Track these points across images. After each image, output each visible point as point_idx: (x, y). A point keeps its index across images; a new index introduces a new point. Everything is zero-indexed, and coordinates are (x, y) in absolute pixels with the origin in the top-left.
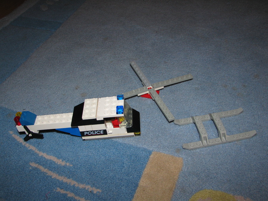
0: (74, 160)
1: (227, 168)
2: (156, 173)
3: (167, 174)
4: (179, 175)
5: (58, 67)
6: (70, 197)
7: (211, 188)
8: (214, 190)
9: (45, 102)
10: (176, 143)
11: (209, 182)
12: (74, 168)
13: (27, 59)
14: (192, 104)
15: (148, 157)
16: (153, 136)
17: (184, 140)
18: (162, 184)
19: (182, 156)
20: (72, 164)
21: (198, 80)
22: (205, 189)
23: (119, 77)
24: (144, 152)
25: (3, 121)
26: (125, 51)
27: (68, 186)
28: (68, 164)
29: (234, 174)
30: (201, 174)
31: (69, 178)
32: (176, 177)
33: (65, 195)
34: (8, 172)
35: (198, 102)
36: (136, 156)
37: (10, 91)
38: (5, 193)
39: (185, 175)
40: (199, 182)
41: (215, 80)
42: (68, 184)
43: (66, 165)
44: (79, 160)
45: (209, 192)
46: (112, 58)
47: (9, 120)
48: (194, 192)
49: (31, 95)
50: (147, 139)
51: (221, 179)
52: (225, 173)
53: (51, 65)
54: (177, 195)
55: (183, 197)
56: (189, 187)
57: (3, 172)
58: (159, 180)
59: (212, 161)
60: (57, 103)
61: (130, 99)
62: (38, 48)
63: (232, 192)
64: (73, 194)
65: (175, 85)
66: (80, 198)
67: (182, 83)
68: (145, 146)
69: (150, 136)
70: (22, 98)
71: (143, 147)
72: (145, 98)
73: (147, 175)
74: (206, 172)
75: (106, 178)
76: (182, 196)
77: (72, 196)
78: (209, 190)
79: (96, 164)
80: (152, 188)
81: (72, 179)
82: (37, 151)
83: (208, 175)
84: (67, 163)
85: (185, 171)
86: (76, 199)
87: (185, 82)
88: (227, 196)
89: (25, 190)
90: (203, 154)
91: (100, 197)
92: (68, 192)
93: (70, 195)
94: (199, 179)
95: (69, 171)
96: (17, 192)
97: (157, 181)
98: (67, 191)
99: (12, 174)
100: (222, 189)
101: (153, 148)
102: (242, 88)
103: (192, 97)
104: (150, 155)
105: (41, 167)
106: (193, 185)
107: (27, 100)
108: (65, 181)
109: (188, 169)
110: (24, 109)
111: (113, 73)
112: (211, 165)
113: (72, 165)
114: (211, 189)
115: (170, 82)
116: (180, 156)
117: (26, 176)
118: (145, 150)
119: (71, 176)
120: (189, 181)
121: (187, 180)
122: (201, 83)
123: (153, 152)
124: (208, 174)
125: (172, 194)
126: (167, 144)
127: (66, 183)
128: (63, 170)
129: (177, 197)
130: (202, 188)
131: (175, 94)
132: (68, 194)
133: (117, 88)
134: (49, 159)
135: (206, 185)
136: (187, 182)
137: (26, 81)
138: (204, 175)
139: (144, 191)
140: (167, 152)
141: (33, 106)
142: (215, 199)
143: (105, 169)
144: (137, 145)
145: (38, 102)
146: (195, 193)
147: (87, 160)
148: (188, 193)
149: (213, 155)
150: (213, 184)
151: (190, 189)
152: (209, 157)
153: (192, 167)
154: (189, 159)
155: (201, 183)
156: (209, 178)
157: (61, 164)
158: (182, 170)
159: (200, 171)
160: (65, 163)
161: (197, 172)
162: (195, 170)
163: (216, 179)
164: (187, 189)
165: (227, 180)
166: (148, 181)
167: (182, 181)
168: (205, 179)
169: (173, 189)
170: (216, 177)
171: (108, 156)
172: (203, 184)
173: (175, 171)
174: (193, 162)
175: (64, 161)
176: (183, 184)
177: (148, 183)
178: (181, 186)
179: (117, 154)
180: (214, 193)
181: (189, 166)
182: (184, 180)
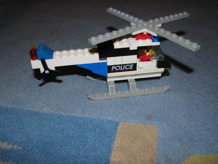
0: (23, 142)
1: (210, 128)
2: (130, 144)
3: (143, 143)
4: (157, 144)
7: (200, 151)
8: (203, 154)
10: (145, 111)
11: (195, 146)
12: (24, 150)
15: (115, 128)
16: (116, 106)
17: (153, 107)
18: (140, 155)
19: (155, 122)
20: (21, 146)
22: (193, 154)
24: (109, 124)
28: (15, 147)
30: (183, 138)
32: (155, 146)
36: (101, 129)
39: (165, 142)
40: (184, 147)
43: (14, 148)
44: (30, 140)
45: (200, 157)
46: (60, 45)
48: (181, 160)
50: (110, 110)
51: (208, 141)
52: (209, 134)
56: (173, 155)
58: (135, 151)
59: (191, 124)
68: (110, 118)
69: (114, 107)
71: (107, 118)
73: (119, 148)
74: (188, 136)
75: (67, 157)
78: (198, 154)
79: (52, 143)
80: (129, 162)
83: (192, 138)
84: (14, 145)
85: (163, 138)
90: (178, 118)
94: (183, 144)
95: (17, 154)
97: (133, 153)
100: (213, 151)
101: (120, 119)
102: (197, 59)
104: (118, 127)
106: (178, 152)
109: (166, 135)
112: (192, 127)
113: (20, 148)
114: (200, 153)
116: (153, 122)
118: (110, 121)
119: (19, 160)
120: (172, 148)
121: (169, 147)
123: (120, 123)
126: (135, 113)
128: (8, 155)
130: (189, 153)
135: (193, 150)
136: (169, 150)
138: (186, 139)
140: (137, 121)
143: (64, 147)
144: (100, 118)
146: (183, 160)
147: (41, 139)
148: (175, 161)
149: (190, 118)
150: (201, 147)
151: (176, 157)
152: (187, 120)
153: (171, 132)
154: (164, 125)
155: (187, 148)
156: (194, 142)
157: (6, 148)
158: (159, 138)
159: (181, 135)
160: (12, 146)
161: (178, 137)
162: (175, 135)
163: (202, 141)
164: (172, 157)
165: (215, 141)
166: (121, 154)
167: (163, 149)
168: (190, 143)
169: (155, 160)
170: (202, 139)
171: (66, 133)
172: (189, 148)
173: (152, 140)
174: (170, 127)
175: (11, 144)
176: (165, 152)
177: (122, 157)
178: (163, 155)
179: (78, 129)
180: (206, 158)
181: (167, 132)
182: (165, 148)
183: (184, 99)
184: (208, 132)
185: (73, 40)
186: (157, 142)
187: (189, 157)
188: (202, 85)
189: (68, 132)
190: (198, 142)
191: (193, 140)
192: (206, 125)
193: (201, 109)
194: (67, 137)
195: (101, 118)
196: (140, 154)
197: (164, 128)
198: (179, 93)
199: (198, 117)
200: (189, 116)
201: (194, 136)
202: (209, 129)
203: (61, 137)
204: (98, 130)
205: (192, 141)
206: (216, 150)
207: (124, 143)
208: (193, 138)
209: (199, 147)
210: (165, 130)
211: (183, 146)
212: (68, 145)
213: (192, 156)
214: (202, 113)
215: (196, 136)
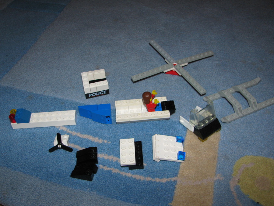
0: (111, 137)
1: (263, 135)
4: (219, 145)
5: (72, 49)
6: (115, 173)
7: (252, 153)
8: (254, 155)
9: (67, 83)
11: (248, 149)
12: (113, 144)
13: (36, 41)
14: (217, 79)
16: (186, 109)
21: (218, 56)
22: (246, 155)
23: (138, 56)
25: (24, 104)
26: (138, 32)
27: (110, 162)
28: (106, 141)
29: (270, 140)
30: (240, 142)
31: (110, 154)
32: (217, 146)
33: (110, 172)
34: (42, 153)
35: (222, 77)
36: (174, 130)
37: (25, 74)
38: (44, 174)
39: (225, 144)
41: (234, 56)
42: (111, 160)
44: (117, 136)
45: (252, 158)
46: (127, 38)
47: (31, 103)
48: (236, 159)
49: (49, 77)
51: (259, 146)
52: (261, 140)
53: (64, 47)
54: (222, 163)
55: (228, 164)
56: (231, 155)
57: (37, 154)
58: (202, 150)
59: (248, 130)
60: (80, 83)
61: (155, 76)
62: (45, 30)
63: (272, 156)
64: (118, 170)
65: (197, 62)
66: (126, 173)
67: (203, 60)
69: (184, 110)
70: (40, 79)
72: (170, 75)
73: (189, 146)
74: (244, 140)
76: (226, 163)
77: (118, 172)
78: (250, 155)
80: (196, 158)
81: (114, 156)
82: (70, 132)
84: (104, 140)
85: (223, 140)
86: (122, 175)
87: (205, 59)
88: (268, 161)
89: (65, 170)
90: (237, 124)
91: (147, 171)
92: (112, 169)
93: (115, 171)
94: (239, 147)
95: (108, 148)
96: (58, 173)
97: (200, 151)
98: (110, 167)
99: (47, 155)
100: (262, 154)
102: (261, 63)
103: (215, 73)
105: (78, 146)
106: (235, 152)
107: (46, 82)
108: (107, 158)
109: (226, 138)
110: (45, 90)
111: (132, 52)
112: (248, 133)
113: (110, 142)
114: (252, 155)
115: (193, 59)
117: (63, 156)
119: (111, 152)
120: (230, 149)
121: (228, 148)
122: (221, 60)
124: (246, 142)
125: (216, 162)
127: (108, 160)
128: (101, 148)
129: (222, 164)
130: (243, 154)
131: (198, 70)
132: (112, 170)
133: (139, 66)
134: (84, 138)
135: (246, 152)
136: (228, 150)
137: (41, 63)
138: (242, 143)
139: (189, 161)
141: (54, 87)
142: (257, 163)
143: (145, 143)
145: (59, 83)
146: (238, 159)
147: (125, 136)
148: (232, 160)
150: (253, 150)
151: (233, 156)
152: (244, 126)
153: (230, 136)
154: (225, 129)
155: (242, 150)
156: (248, 145)
157: (98, 142)
158: (220, 140)
159: (239, 139)
160: (103, 141)
161: (236, 140)
162: (233, 139)
163: (254, 145)
164: (230, 156)
165: (265, 146)
166: (191, 151)
167: (224, 150)
168: (245, 146)
169: (216, 158)
170: (254, 143)
171: (145, 131)
172: (244, 150)
173: (215, 141)
174: (230, 132)
175: (101, 139)
176: (225, 152)
177: (191, 153)
178: (223, 154)
179: (155, 128)
180: (256, 159)
181: (227, 135)
182: (225, 148)
183: (244, 106)
184: (260, 138)
185: (139, 31)
186: (219, 143)
187: (243, 157)
188: (261, 94)
189: (147, 131)
190: (251, 146)
191: (247, 143)
192: (260, 132)
193: (258, 117)
194: (147, 134)
195: (174, 119)
196: (205, 152)
197: (225, 132)
198: (240, 100)
199: (254, 124)
200: (246, 122)
201: (248, 141)
202: (261, 135)
203: (142, 134)
204: (172, 130)
205: (247, 145)
206: (265, 153)
207: (193, 142)
208: (247, 142)
209: (251, 150)
210: (225, 133)
211: (239, 148)
212: (149, 142)
213: (246, 156)
214: (258, 121)
215: (250, 141)
